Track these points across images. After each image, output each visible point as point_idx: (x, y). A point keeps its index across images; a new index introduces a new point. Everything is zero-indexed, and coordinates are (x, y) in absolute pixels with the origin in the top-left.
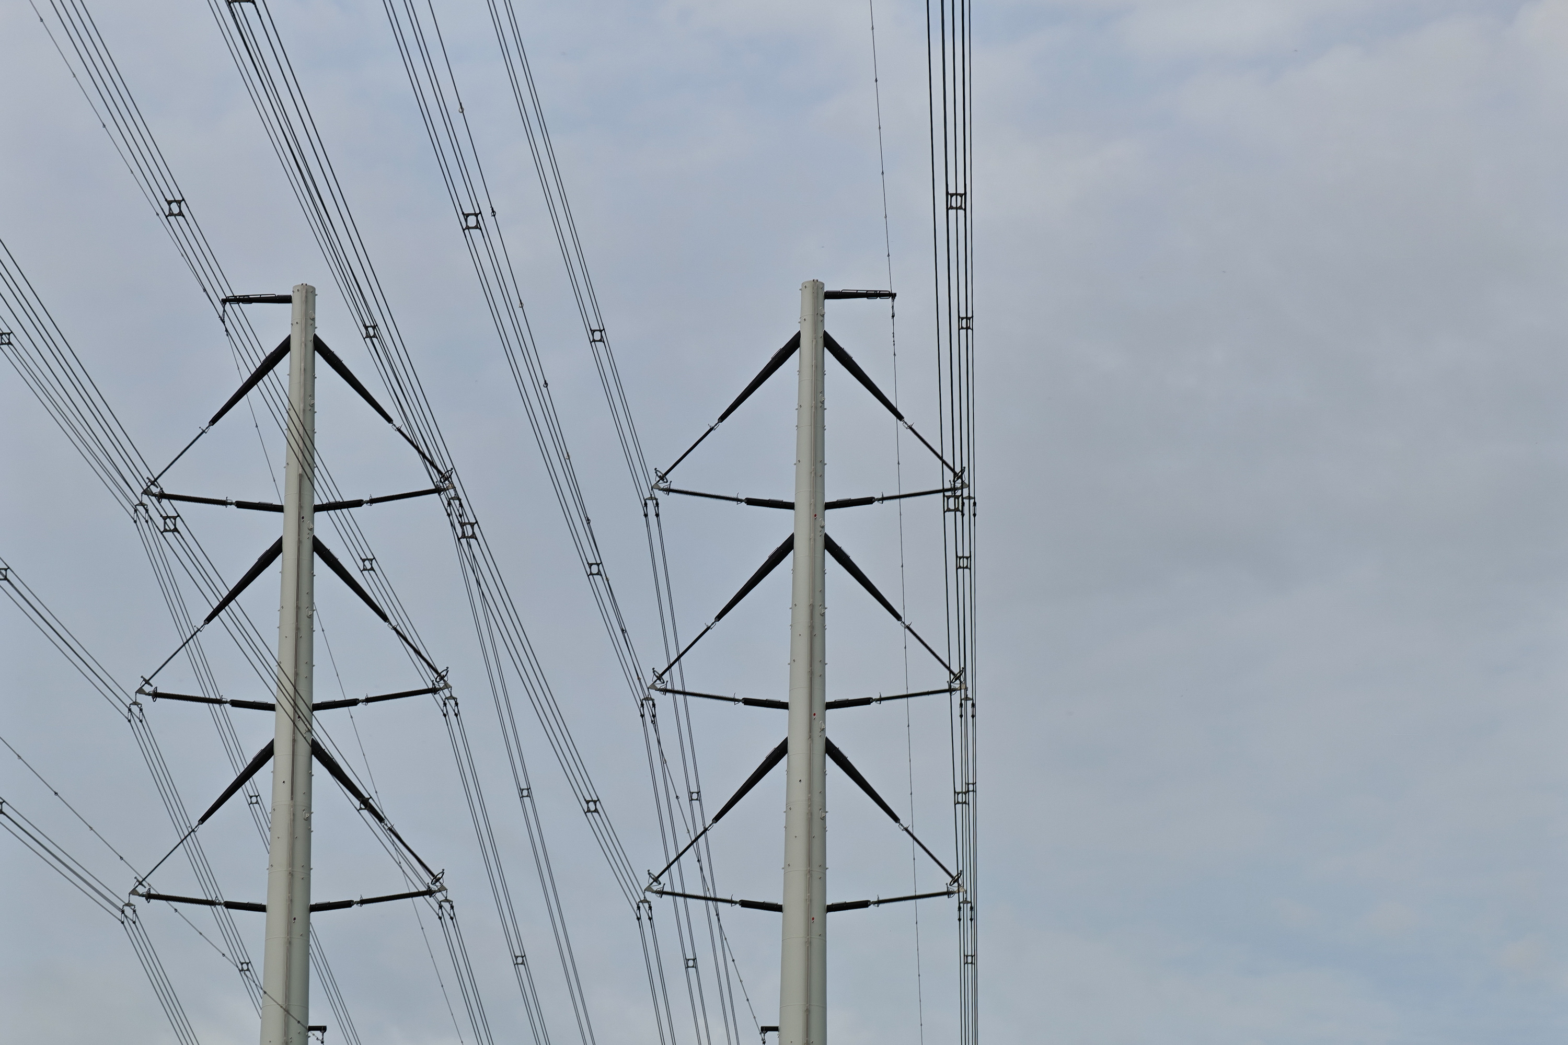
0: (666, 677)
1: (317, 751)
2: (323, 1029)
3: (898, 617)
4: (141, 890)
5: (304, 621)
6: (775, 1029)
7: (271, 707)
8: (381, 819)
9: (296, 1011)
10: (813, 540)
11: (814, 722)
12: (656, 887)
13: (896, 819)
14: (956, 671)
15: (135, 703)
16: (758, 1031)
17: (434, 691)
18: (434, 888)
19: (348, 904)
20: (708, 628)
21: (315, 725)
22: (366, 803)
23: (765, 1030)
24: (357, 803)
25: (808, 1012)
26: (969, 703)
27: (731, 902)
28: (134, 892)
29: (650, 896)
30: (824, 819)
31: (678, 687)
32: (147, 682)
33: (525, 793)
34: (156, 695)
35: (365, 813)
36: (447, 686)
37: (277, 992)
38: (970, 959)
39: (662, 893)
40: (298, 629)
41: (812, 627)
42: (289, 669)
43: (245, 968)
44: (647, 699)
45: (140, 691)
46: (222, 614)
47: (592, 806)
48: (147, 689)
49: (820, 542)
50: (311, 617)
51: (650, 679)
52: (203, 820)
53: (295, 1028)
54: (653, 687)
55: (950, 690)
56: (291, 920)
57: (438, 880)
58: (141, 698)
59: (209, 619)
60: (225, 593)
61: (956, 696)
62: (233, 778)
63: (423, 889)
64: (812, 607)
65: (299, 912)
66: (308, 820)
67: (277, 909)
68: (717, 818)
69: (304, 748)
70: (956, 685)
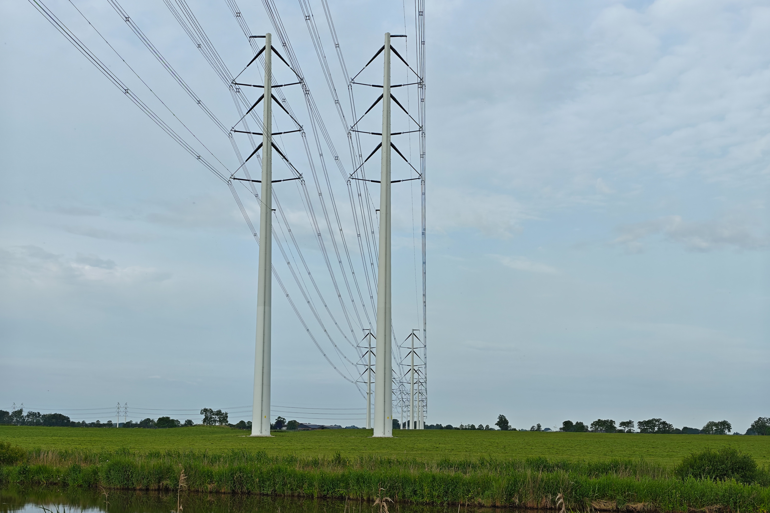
0: (354, 128)
1: (273, 145)
2: (275, 210)
3: (407, 113)
4: (232, 177)
5: (269, 114)
6: (379, 210)
7: (262, 134)
8: (288, 161)
9: (268, 206)
10: (388, 95)
11: (388, 138)
12: (351, 177)
13: (407, 161)
14: (421, 126)
15: (230, 133)
16: (375, 211)
17: (300, 131)
18: (300, 177)
19: (280, 181)
20: (363, 116)
21: (272, 138)
22: (284, 157)
23: (377, 210)
24: (282, 157)
25: (386, 206)
26: (424, 134)
27: (369, 181)
28: (231, 178)
29: (350, 179)
30: (390, 161)
31: (356, 130)
32: (233, 128)
33: (321, 155)
34: (235, 131)
35: (284, 159)
36: (303, 130)
37: (264, 201)
38: (424, 194)
39: (353, 179)
40: (268, 116)
41: (387, 116)
42: (266, 125)
43: (257, 196)
44: (349, 133)
45: (231, 130)
46: (250, 112)
47: (337, 158)
48: (233, 130)
50: (271, 113)
51: (350, 128)
52: (246, 161)
53: (268, 210)
54: (351, 130)
55: (419, 131)
56: (267, 185)
57: (301, 175)
58: (232, 132)
59: (247, 113)
60: (251, 107)
61: (421, 132)
62: (253, 151)
63: (298, 177)
64: (387, 111)
65: (269, 182)
66: (271, 161)
67: (264, 182)
68: (366, 161)
69: (270, 144)
70: (421, 129)
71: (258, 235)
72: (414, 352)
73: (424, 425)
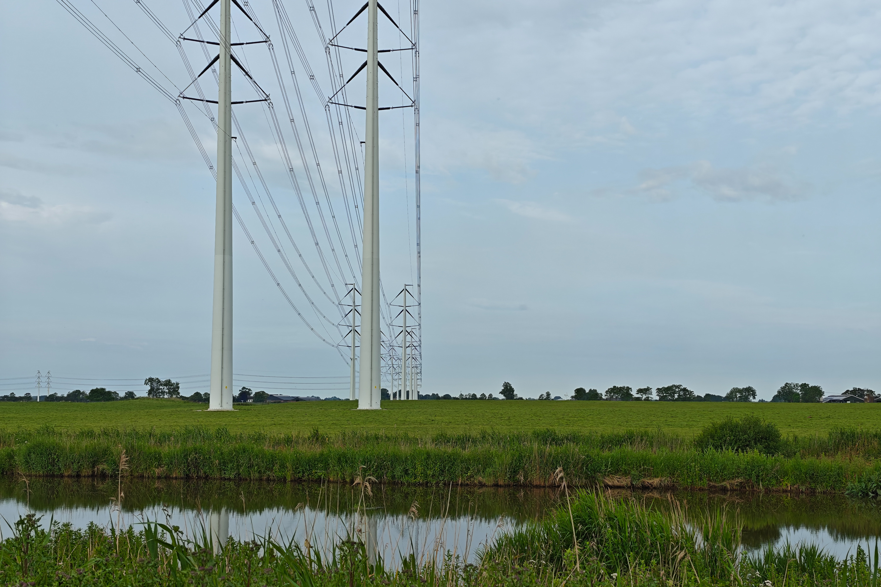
0: (333, 41)
1: (232, 57)
2: (236, 138)
3: (398, 27)
4: (181, 95)
5: (228, 19)
6: (364, 142)
7: (218, 44)
8: (251, 78)
9: (227, 132)
10: (374, 4)
11: (375, 57)
12: (330, 101)
13: (397, 85)
14: (414, 43)
15: (178, 41)
16: (359, 143)
17: (266, 42)
18: (267, 99)
19: (242, 102)
20: (344, 28)
21: (231, 50)
22: (247, 73)
23: (361, 142)
24: (244, 73)
25: (373, 138)
26: (417, 53)
27: (352, 106)
28: (179, 96)
29: (329, 104)
30: (377, 84)
31: (336, 44)
32: (182, 35)
33: (293, 73)
34: (184, 39)
35: (247, 76)
36: (270, 40)
37: (222, 127)
38: (418, 125)
39: (332, 103)
40: (226, 21)
41: (374, 29)
42: (224, 34)
43: (212, 119)
44: (327, 47)
45: (180, 37)
46: (203, 16)
47: (312, 77)
48: (182, 37)
49: (376, 5)
50: (230, 18)
51: (328, 41)
52: (199, 76)
53: (228, 137)
54: (329, 44)
55: (412, 49)
56: (226, 106)
57: (268, 97)
58: (180, 40)
59: (200, 17)
60: (204, 10)
61: (414, 51)
62: (207, 64)
63: (264, 99)
64: (374, 23)
65: (228, 104)
66: (230, 77)
67: (222, 103)
68: (347, 82)
69: (228, 57)
70: (414, 47)
71: (215, 167)
72: (406, 310)
73: (418, 395)
